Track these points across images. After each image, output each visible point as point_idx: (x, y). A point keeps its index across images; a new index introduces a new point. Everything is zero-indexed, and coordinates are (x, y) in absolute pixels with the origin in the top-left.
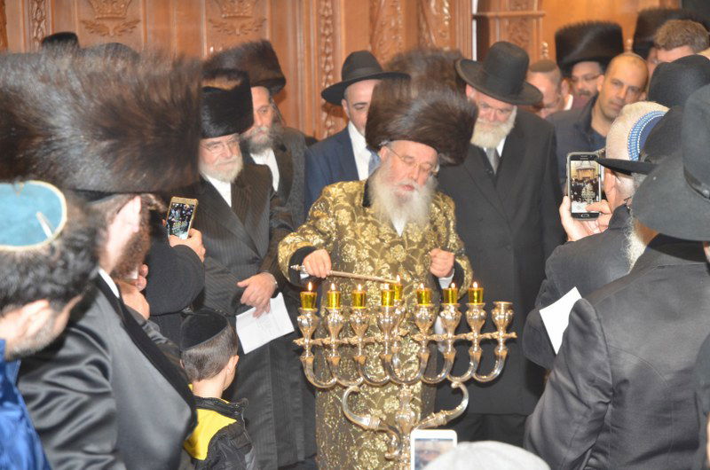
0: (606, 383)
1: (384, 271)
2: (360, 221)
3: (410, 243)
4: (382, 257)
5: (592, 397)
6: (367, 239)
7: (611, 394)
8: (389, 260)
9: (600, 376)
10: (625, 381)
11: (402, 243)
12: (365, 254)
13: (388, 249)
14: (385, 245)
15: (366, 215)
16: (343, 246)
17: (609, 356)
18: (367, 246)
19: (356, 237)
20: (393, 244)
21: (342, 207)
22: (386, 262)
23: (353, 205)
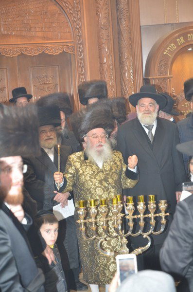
1: (96, 184)
2: (84, 166)
3: (106, 171)
4: (95, 178)
6: (88, 172)
11: (102, 172)
12: (88, 178)
13: (97, 174)
15: (86, 163)
16: (79, 176)
18: (89, 175)
19: (83, 172)
21: (76, 162)
22: (97, 180)
23: (81, 160)
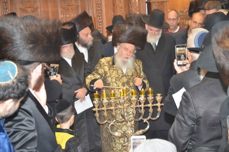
0: (194, 118)
1: (120, 85)
2: (112, 69)
3: (128, 76)
4: (119, 81)
5: (190, 123)
6: (114, 75)
7: (196, 121)
8: (122, 82)
9: (192, 116)
10: (200, 117)
11: (126, 76)
12: (114, 80)
13: (121, 78)
14: (120, 77)
15: (113, 67)
16: (107, 78)
17: (195, 109)
18: (114, 78)
19: (111, 75)
20: (122, 77)
21: (106, 65)
22: (121, 82)
23: (109, 65)
